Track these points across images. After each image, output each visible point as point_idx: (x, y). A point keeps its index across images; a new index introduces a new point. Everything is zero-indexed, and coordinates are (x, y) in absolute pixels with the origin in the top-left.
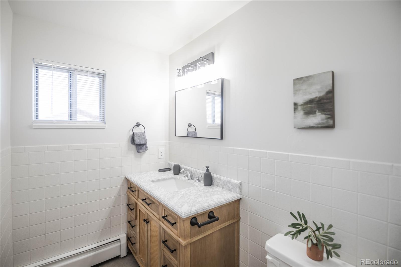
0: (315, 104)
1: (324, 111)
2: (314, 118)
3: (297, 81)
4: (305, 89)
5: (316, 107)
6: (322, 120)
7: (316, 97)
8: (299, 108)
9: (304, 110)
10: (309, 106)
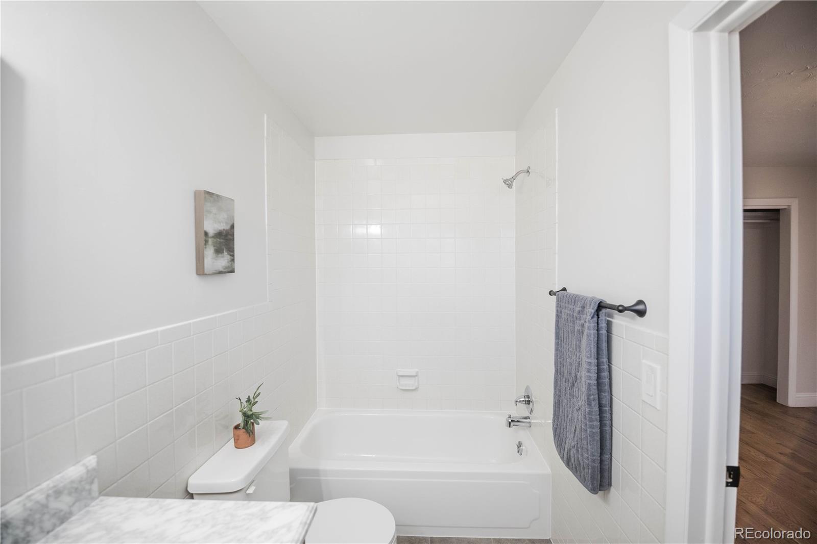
0: (223, 239)
1: (230, 251)
2: (222, 259)
3: (207, 196)
4: (215, 214)
5: (224, 244)
6: (228, 262)
7: (224, 230)
8: (210, 241)
9: (214, 246)
10: (218, 240)
